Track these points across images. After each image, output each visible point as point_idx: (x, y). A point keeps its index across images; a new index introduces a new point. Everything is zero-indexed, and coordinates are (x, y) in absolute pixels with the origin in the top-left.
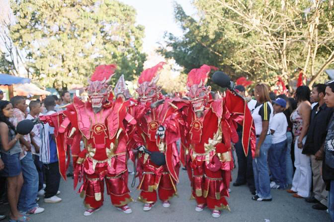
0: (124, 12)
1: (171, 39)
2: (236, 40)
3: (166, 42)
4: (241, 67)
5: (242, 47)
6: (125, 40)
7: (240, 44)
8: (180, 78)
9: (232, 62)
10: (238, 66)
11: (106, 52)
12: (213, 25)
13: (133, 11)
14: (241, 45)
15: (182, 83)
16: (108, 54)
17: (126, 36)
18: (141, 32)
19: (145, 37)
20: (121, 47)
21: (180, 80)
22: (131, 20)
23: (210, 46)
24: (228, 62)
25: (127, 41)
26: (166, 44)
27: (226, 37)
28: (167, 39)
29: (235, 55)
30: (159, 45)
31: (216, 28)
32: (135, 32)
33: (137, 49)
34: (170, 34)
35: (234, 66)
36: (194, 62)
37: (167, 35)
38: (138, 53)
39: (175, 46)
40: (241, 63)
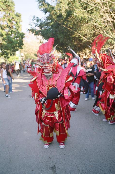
0: (5, 4)
1: (38, 21)
2: (83, 16)
3: (34, 23)
4: (86, 38)
5: (87, 22)
7: (85, 19)
9: (79, 35)
10: (84, 38)
12: (64, 4)
13: (12, 3)
14: (86, 21)
17: (9, 21)
18: (19, 18)
19: (22, 21)
20: (7, 30)
22: (11, 9)
24: (77, 34)
25: (9, 24)
26: (35, 25)
27: (75, 14)
28: (35, 21)
29: (82, 29)
30: (31, 26)
31: (67, 7)
32: (15, 18)
33: (18, 30)
34: (37, 18)
35: (81, 37)
37: (35, 18)
38: (18, 33)
39: (41, 26)
40: (86, 35)
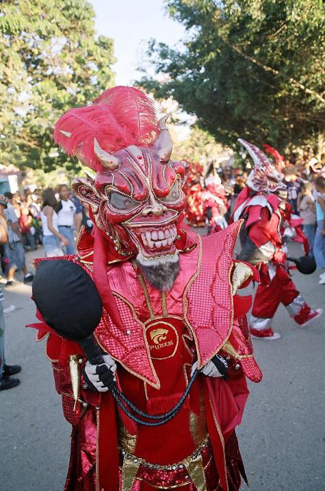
0: (66, 13)
1: (164, 55)
3: (153, 62)
6: (75, 70)
8: (192, 140)
9: (303, 87)
10: (319, 97)
11: (40, 97)
13: (87, 9)
15: (196, 148)
16: (44, 102)
17: (78, 62)
18: (107, 52)
19: (116, 61)
20: (73, 88)
21: (192, 144)
22: (84, 28)
23: (250, 52)
24: (294, 87)
25: (79, 72)
26: (154, 67)
28: (156, 56)
29: (313, 68)
30: (143, 74)
32: (94, 53)
33: (103, 88)
34: (162, 45)
35: (308, 95)
36: (215, 101)
37: (155, 47)
39: (174, 70)
